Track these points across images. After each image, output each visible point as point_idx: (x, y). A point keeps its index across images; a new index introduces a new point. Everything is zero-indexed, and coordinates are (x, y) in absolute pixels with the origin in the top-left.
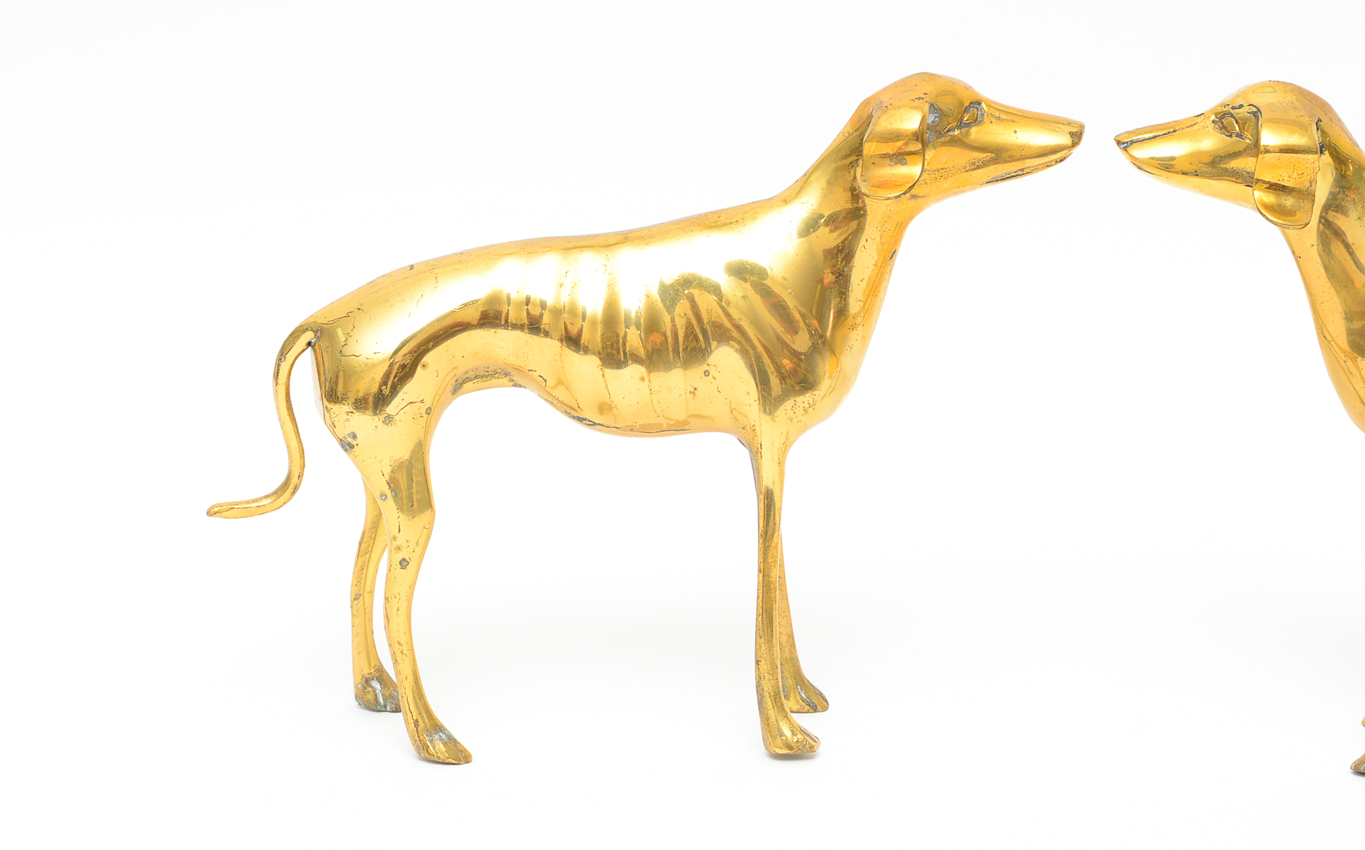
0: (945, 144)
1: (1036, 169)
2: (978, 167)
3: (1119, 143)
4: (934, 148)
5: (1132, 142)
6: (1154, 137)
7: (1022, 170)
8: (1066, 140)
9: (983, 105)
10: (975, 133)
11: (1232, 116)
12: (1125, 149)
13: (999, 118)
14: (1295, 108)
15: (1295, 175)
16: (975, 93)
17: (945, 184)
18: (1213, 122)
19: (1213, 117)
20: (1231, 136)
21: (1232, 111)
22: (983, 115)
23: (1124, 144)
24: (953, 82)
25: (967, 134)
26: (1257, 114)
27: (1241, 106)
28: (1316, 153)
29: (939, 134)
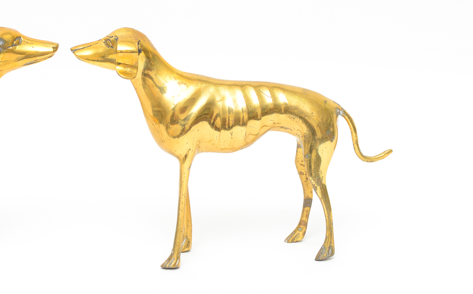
0: (6, 52)
1: (41, 60)
2: (20, 60)
3: (72, 50)
4: (3, 53)
5: (76, 50)
6: (84, 48)
7: (36, 60)
8: (52, 50)
9: (22, 38)
10: (18, 48)
11: (110, 40)
12: (73, 52)
13: (27, 42)
14: (131, 37)
15: (130, 60)
16: (20, 34)
17: (8, 66)
18: (104, 42)
19: (104, 41)
20: (109, 47)
21: (110, 38)
22: (21, 41)
23: (73, 50)
24: (10, 29)
25: (15, 48)
26: (116, 39)
27: (113, 36)
28: (137, 53)
29: (5, 48)
